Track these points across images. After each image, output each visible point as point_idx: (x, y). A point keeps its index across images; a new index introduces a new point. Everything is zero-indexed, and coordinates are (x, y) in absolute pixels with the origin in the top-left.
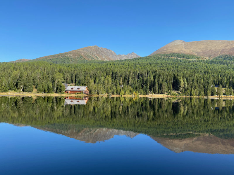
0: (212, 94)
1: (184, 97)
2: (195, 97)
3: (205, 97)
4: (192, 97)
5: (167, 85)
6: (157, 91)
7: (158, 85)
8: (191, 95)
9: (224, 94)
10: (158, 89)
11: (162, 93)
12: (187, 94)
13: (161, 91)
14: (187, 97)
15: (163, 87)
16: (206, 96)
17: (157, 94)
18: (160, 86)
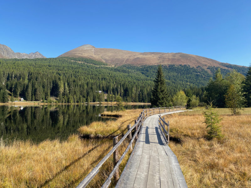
0: (94, 101)
1: (60, 104)
2: (73, 104)
3: (85, 104)
4: (70, 104)
5: (44, 90)
6: (30, 97)
7: (32, 90)
8: (68, 102)
9: (106, 100)
10: (32, 95)
11: (36, 100)
12: (64, 101)
13: (35, 98)
14: (64, 104)
15: (38, 93)
16: (87, 103)
17: (30, 101)
18: (35, 92)
